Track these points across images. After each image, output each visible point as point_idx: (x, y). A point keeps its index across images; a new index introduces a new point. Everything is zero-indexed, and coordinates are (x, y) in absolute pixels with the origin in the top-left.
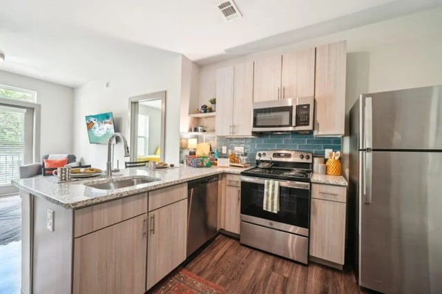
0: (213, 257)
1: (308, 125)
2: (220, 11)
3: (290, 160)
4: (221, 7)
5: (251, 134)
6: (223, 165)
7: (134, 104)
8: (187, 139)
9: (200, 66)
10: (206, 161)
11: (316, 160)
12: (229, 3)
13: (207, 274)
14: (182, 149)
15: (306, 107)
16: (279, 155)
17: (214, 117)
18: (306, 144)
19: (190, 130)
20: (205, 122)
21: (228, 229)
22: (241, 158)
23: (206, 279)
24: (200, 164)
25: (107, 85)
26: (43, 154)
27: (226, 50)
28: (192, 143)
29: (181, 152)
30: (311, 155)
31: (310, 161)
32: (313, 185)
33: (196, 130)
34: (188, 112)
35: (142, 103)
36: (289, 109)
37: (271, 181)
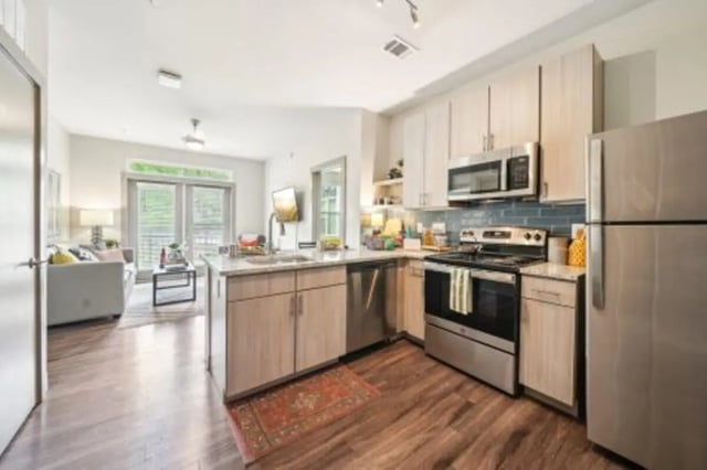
0: (383, 361)
1: (527, 186)
2: (388, 52)
3: (507, 241)
4: (387, 48)
5: (446, 204)
6: (412, 247)
7: (317, 175)
8: (370, 215)
9: (389, 118)
10: (388, 243)
11: (552, 241)
12: (394, 42)
13: (367, 376)
14: (363, 226)
15: (521, 160)
16: (492, 234)
17: (401, 184)
18: (540, 216)
19: (375, 203)
20: (395, 192)
21: (411, 332)
22: (438, 238)
23: (365, 380)
24: (378, 246)
25: (292, 155)
26: (237, 235)
27: (417, 92)
28: (376, 220)
29: (362, 231)
30: (543, 234)
31: (541, 243)
32: (524, 279)
33: (382, 202)
34: (371, 179)
35: (324, 171)
36: (496, 165)
37: (459, 270)
